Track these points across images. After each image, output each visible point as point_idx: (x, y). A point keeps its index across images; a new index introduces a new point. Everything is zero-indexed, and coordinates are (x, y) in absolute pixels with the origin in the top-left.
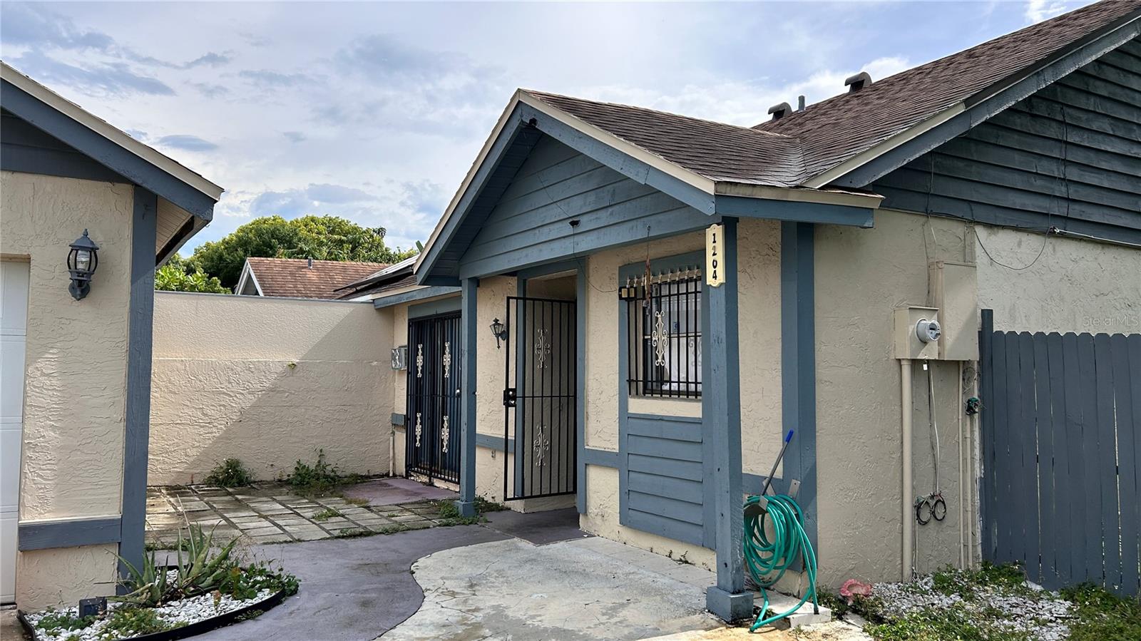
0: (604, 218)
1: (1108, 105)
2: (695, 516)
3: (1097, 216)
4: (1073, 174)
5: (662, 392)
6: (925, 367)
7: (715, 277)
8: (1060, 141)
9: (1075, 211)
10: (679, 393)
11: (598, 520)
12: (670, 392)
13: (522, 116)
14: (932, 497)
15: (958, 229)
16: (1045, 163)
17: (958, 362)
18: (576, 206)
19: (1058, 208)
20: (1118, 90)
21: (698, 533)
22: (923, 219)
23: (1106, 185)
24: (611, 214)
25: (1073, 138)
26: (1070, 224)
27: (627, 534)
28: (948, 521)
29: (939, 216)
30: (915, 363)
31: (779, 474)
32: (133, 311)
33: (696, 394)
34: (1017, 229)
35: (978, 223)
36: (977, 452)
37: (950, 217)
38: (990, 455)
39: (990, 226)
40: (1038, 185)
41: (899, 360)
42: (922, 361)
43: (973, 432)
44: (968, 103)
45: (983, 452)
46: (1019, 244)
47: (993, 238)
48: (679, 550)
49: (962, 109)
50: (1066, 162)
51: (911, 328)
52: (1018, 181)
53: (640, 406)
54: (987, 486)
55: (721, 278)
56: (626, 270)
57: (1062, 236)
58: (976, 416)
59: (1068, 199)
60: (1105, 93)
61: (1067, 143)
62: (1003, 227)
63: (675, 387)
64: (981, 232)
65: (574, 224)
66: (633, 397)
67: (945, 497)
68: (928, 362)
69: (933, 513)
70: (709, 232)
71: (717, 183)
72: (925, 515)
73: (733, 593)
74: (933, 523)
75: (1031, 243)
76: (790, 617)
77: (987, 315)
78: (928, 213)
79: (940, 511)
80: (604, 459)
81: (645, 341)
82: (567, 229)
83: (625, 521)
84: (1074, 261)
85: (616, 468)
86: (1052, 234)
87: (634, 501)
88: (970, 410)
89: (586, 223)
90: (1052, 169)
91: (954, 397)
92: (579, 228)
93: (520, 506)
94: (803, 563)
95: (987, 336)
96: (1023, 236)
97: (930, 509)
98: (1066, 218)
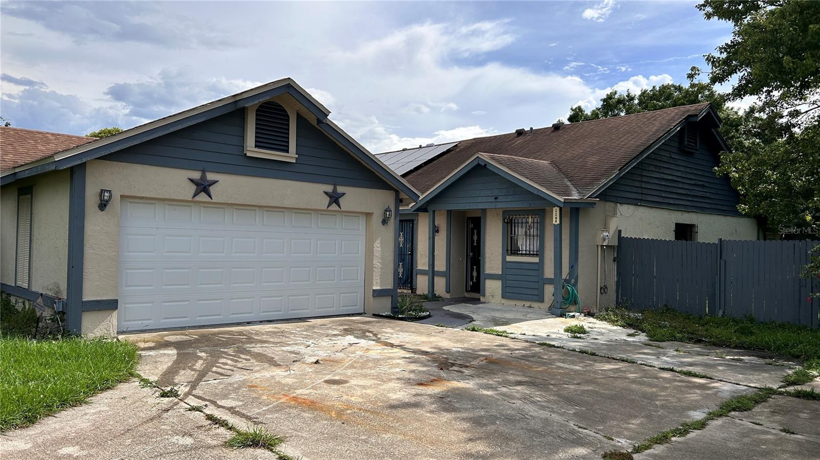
2: (536, 292)
3: (649, 198)
4: (644, 185)
5: (518, 254)
6: (605, 247)
8: (640, 175)
9: (644, 197)
10: (526, 254)
11: (490, 298)
12: (522, 254)
14: (604, 286)
15: (612, 204)
16: (637, 182)
17: (611, 246)
19: (639, 197)
21: (536, 297)
22: (604, 202)
23: (653, 188)
25: (644, 173)
27: (504, 301)
28: (608, 293)
29: (608, 201)
30: (602, 246)
31: (568, 278)
33: (537, 255)
34: (627, 204)
35: (618, 203)
36: (616, 273)
37: (612, 201)
38: (619, 274)
39: (621, 203)
40: (634, 190)
41: (597, 246)
42: (604, 246)
43: (614, 267)
44: (619, 170)
45: (617, 273)
46: (628, 209)
47: (622, 207)
48: (527, 304)
49: (618, 172)
50: (642, 181)
51: (602, 235)
52: (628, 189)
53: (510, 258)
54: (618, 283)
55: (557, 223)
57: (640, 205)
58: (616, 262)
59: (642, 194)
60: (653, 157)
61: (642, 175)
62: (624, 204)
63: (524, 252)
64: (618, 205)
65: (496, 198)
66: (509, 255)
67: (607, 286)
69: (604, 291)
70: (554, 209)
71: (564, 199)
72: (602, 292)
73: (560, 309)
74: (604, 294)
75: (632, 208)
76: (574, 315)
77: (620, 231)
78: (606, 201)
79: (606, 290)
80: (493, 277)
81: (511, 237)
82: (493, 200)
83: (503, 297)
84: (643, 213)
85: (500, 279)
86: (638, 205)
87: (509, 290)
88: (614, 260)
89: (500, 198)
90: (638, 184)
91: (610, 256)
92: (497, 200)
93: (448, 296)
94: (575, 302)
95: (620, 238)
96: (629, 206)
97: (604, 289)
98: (641, 200)
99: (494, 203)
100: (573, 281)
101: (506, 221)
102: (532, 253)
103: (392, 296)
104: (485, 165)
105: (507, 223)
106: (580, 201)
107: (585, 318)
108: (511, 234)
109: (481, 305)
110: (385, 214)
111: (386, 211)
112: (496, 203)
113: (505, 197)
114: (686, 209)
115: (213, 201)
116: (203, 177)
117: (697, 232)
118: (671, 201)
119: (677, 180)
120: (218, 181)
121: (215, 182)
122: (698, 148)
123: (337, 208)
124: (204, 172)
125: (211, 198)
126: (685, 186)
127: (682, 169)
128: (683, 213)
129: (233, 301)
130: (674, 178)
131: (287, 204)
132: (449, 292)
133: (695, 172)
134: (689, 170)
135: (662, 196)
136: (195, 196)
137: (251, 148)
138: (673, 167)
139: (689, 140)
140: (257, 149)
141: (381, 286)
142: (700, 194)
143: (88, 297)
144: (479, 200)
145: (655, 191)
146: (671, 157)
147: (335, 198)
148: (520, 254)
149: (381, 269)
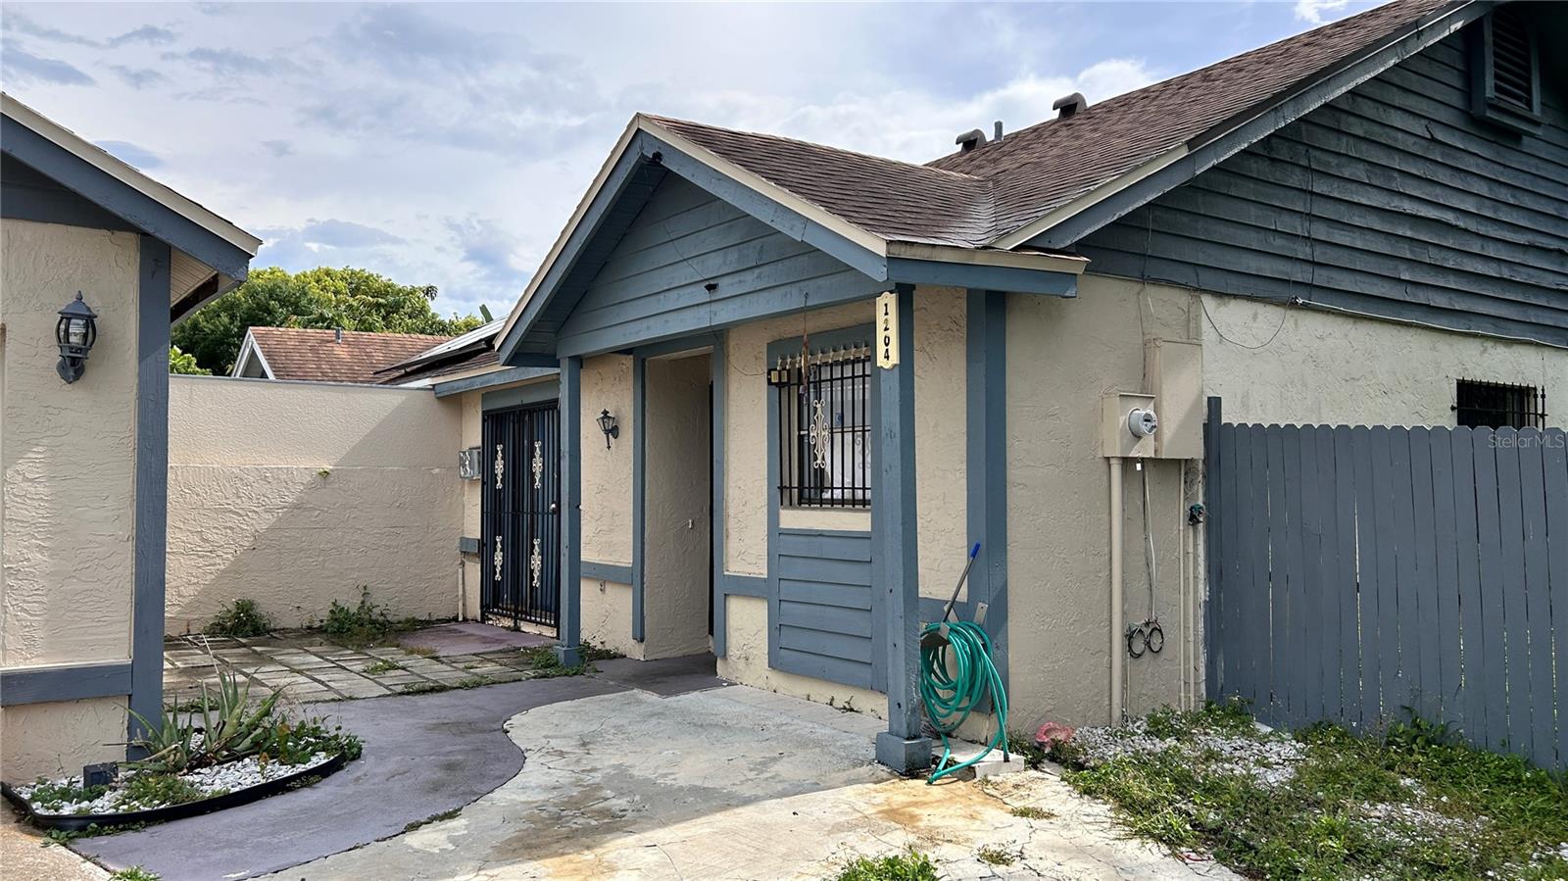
0: (750, 281)
1: (1364, 147)
2: (862, 652)
3: (1347, 283)
4: (1320, 232)
5: (822, 502)
6: (1139, 467)
7: (887, 357)
8: (1304, 191)
9: (1321, 277)
11: (741, 664)
13: (642, 148)
14: (1147, 624)
15: (1181, 298)
16: (1286, 217)
17: (1180, 460)
18: (713, 266)
19: (1300, 274)
20: (1376, 129)
22: (1138, 287)
23: (1359, 245)
24: (759, 277)
25: (1321, 187)
26: (1315, 293)
27: (777, 680)
28: (1164, 655)
29: (1156, 282)
30: (1127, 462)
31: (963, 596)
32: (142, 398)
33: (864, 502)
34: (1251, 298)
35: (1206, 291)
36: (1202, 570)
38: (1217, 574)
39: (1219, 295)
40: (1278, 244)
41: (1108, 459)
42: (1135, 460)
43: (1197, 546)
44: (1190, 144)
45: (1209, 570)
47: (1222, 309)
48: (842, 696)
49: (1184, 153)
50: (1310, 217)
51: (1122, 419)
52: (1254, 241)
53: (794, 519)
54: (1215, 612)
55: (894, 359)
56: (773, 347)
57: (1305, 307)
58: (1201, 526)
59: (1313, 263)
60: (1360, 133)
61: (1312, 193)
62: (1235, 296)
64: (1208, 301)
65: (711, 288)
66: (791, 507)
67: (1162, 624)
68: (1143, 460)
69: (1148, 644)
70: (880, 302)
71: (889, 243)
72: (1139, 646)
73: (908, 739)
74: (1147, 655)
75: (1267, 313)
76: (976, 765)
77: (1215, 404)
78: (1145, 279)
79: (1156, 641)
80: (747, 588)
82: (703, 295)
83: (774, 664)
84: (1321, 338)
85: (764, 598)
86: (1293, 305)
87: (788, 638)
88: (1193, 519)
89: (726, 288)
90: (1298, 227)
91: (1171, 506)
92: (718, 295)
93: (637, 652)
95: (1214, 429)
96: (1259, 308)
97: (1144, 639)
98: (1310, 286)
99: (707, 308)
100: (982, 609)
101: (776, 380)
103: (130, 696)
104: (657, 156)
105: (780, 385)
106: (981, 259)
111: (67, 317)
112: (714, 306)
114: (1502, 332)
117: (1543, 416)
118: (1440, 300)
119: (1461, 224)
122: (1537, 111)
126: (1491, 251)
127: (1482, 188)
128: (1489, 344)
130: (1450, 217)
132: (642, 640)
133: (1528, 202)
134: (1505, 195)
135: (1399, 280)
138: (1443, 176)
139: (1502, 62)
141: (52, 656)
142: (1548, 281)
145: (1368, 258)
146: (1433, 140)
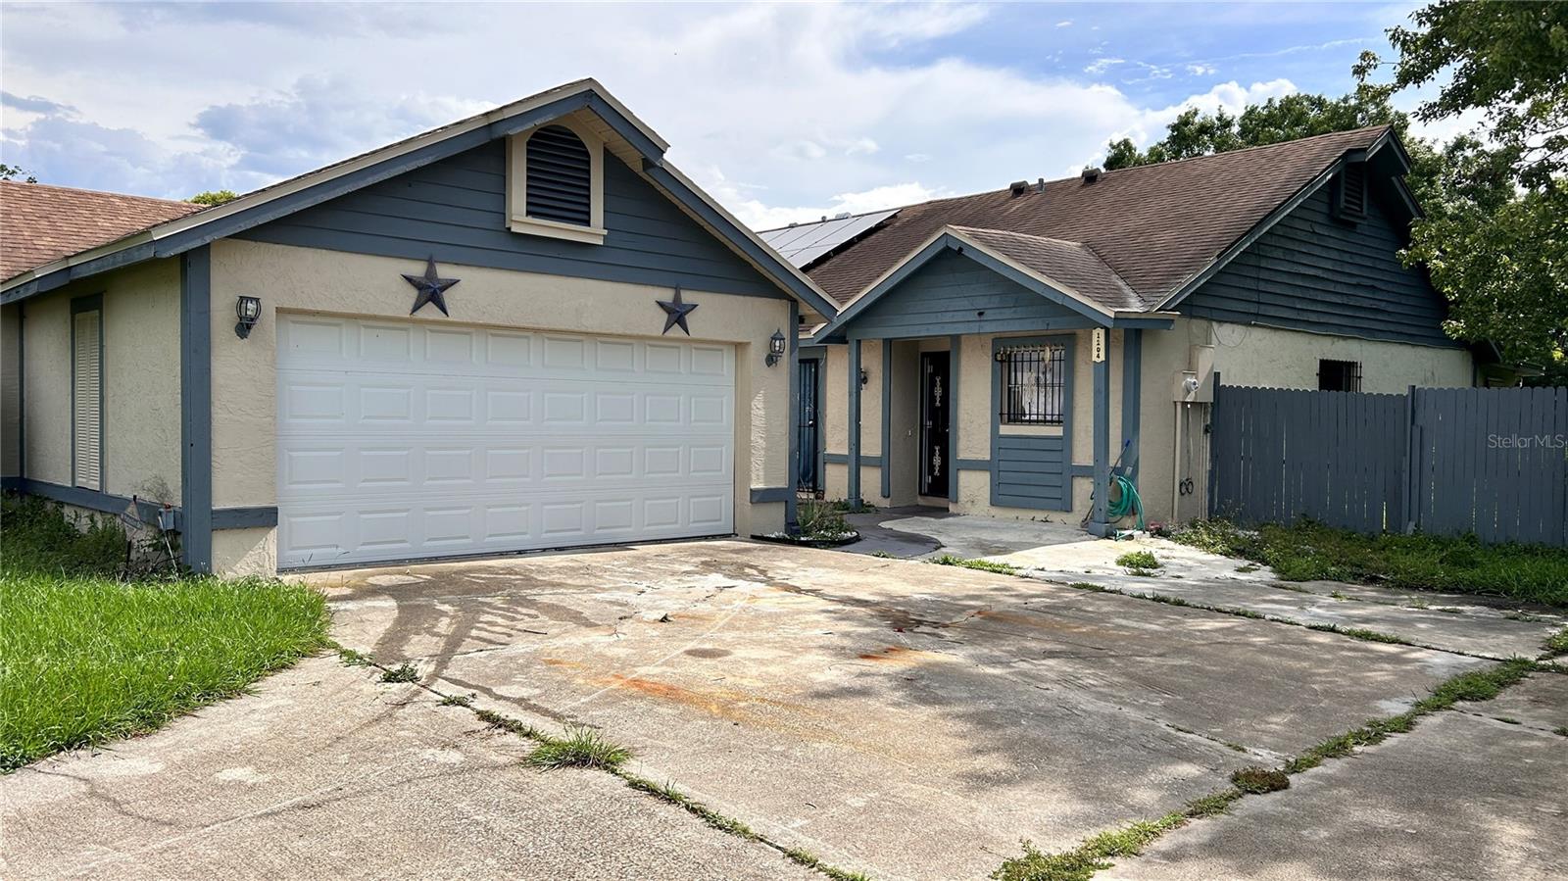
0: (1008, 313)
1: (1282, 240)
2: (1057, 493)
3: (1272, 311)
4: (1262, 286)
5: (1022, 421)
6: (1189, 406)
7: (1098, 357)
8: (1256, 267)
9: (1263, 310)
10: (1037, 421)
11: (969, 505)
12: (1030, 421)
14: (1187, 480)
15: (1204, 324)
16: (1248, 281)
17: (1201, 403)
18: (981, 303)
19: (1253, 309)
20: (1288, 230)
21: (1058, 503)
22: (1188, 320)
23: (1278, 291)
24: (1015, 312)
25: (1263, 264)
26: (1259, 318)
27: (994, 511)
28: (1194, 494)
29: (1195, 317)
30: (1184, 404)
31: (1119, 465)
33: (1059, 422)
34: (1232, 323)
35: (1214, 320)
36: (1208, 455)
37: (1202, 318)
38: (1214, 457)
39: (1220, 322)
40: (1245, 295)
41: (1175, 402)
42: (1188, 403)
43: (1206, 443)
44: (1218, 256)
45: (1212, 455)
46: (1233, 332)
47: (1221, 329)
48: (1040, 515)
49: (1216, 261)
50: (1260, 279)
51: (1184, 383)
52: (1234, 293)
53: (1006, 430)
54: (1212, 474)
55: (1102, 358)
56: (997, 341)
57: (1256, 325)
58: (1209, 435)
59: (1259, 303)
60: (1281, 233)
61: (1259, 267)
62: (1226, 322)
63: (1034, 417)
64: (1214, 324)
65: (981, 314)
66: (1005, 424)
67: (1192, 480)
68: (1191, 403)
69: (1187, 489)
70: (1095, 333)
71: (1116, 312)
72: (1184, 490)
73: (1106, 523)
74: (1187, 494)
75: (1239, 329)
76: (1132, 535)
77: (1217, 375)
78: (1192, 317)
79: (1190, 487)
80: (974, 465)
81: (1009, 389)
82: (974, 316)
83: (993, 503)
84: (1260, 340)
85: (987, 470)
86: (1250, 325)
88: (1206, 431)
89: (988, 315)
90: (1251, 284)
91: (1200, 422)
92: (983, 318)
93: (886, 503)
94: (1133, 510)
95: (1218, 389)
96: (1235, 326)
97: (1186, 486)
98: (1257, 315)
99: (978, 324)
100: (1129, 470)
101: (999, 359)
102: (1049, 418)
103: (786, 502)
104: (961, 249)
105: (1002, 361)
106: (1143, 317)
107: (1152, 539)
108: (1009, 383)
109: (950, 520)
110: (772, 345)
111: (774, 338)
112: (982, 323)
113: (997, 311)
114: (1342, 332)
115: (450, 319)
116: (431, 273)
117: (1360, 377)
118: (1313, 318)
119: (1325, 276)
120: (458, 281)
121: (454, 283)
122: (1365, 213)
123: (682, 334)
124: (431, 263)
125: (446, 313)
126: (1339, 289)
127: (1334, 255)
128: (1336, 339)
129: (491, 510)
130: (1320, 273)
131: (590, 324)
132: (889, 496)
133: (1358, 260)
134: (1346, 258)
135: (1295, 308)
136: (415, 309)
137: (519, 217)
138: (1317, 251)
139: (1349, 199)
140: (530, 219)
141: (766, 482)
142: (1366, 304)
143: (220, 503)
144: (948, 317)
145: (1283, 298)
146: (1314, 232)
147: (677, 315)
148: (1026, 421)
149: (767, 449)
